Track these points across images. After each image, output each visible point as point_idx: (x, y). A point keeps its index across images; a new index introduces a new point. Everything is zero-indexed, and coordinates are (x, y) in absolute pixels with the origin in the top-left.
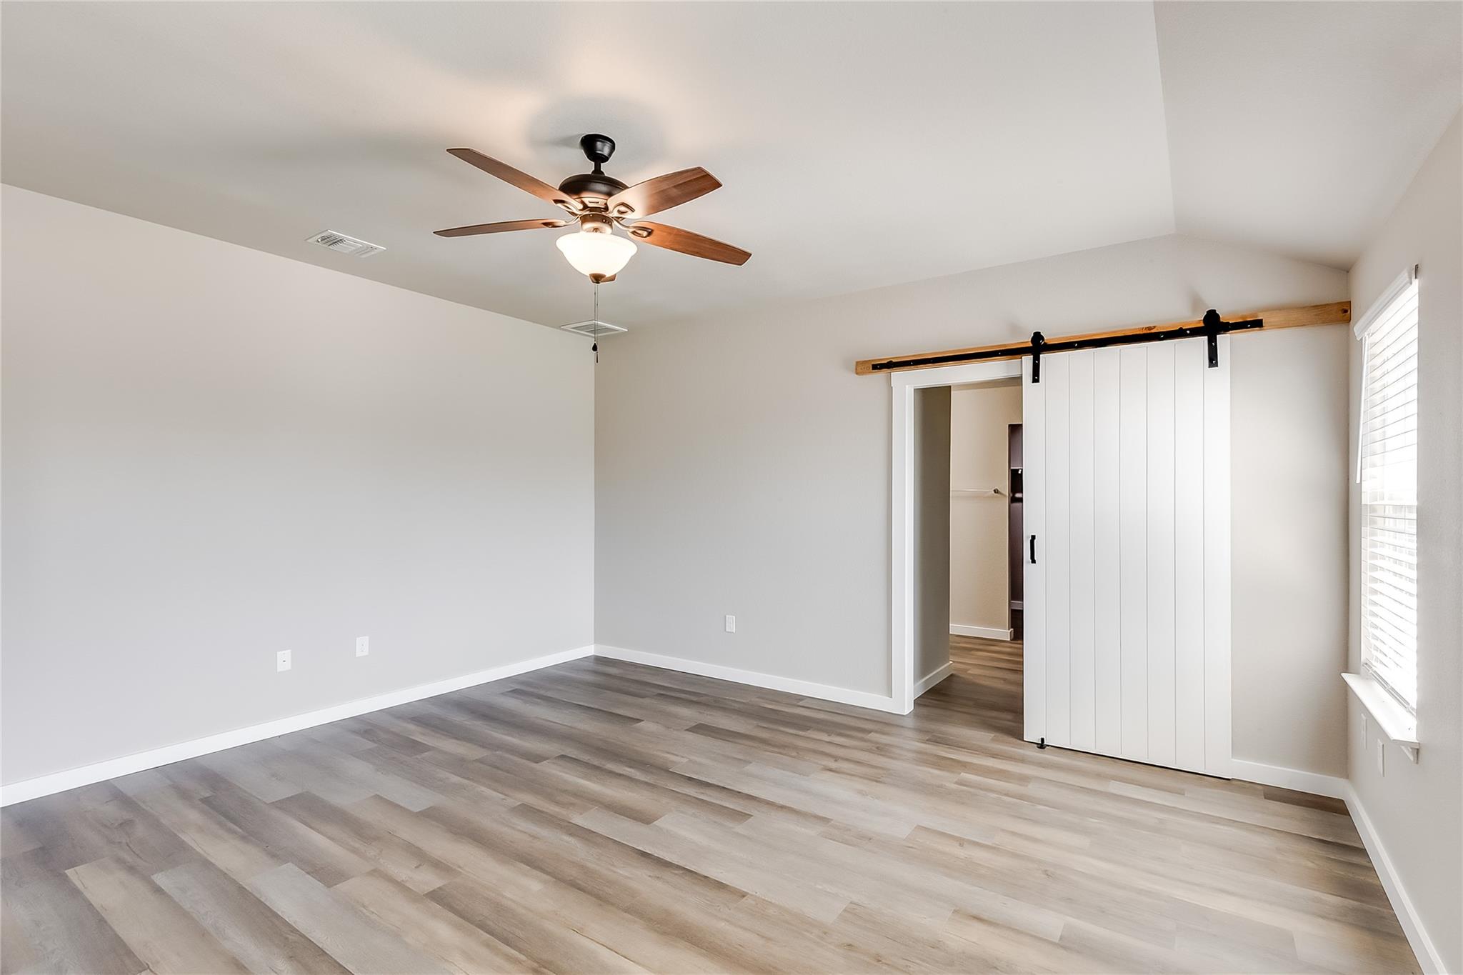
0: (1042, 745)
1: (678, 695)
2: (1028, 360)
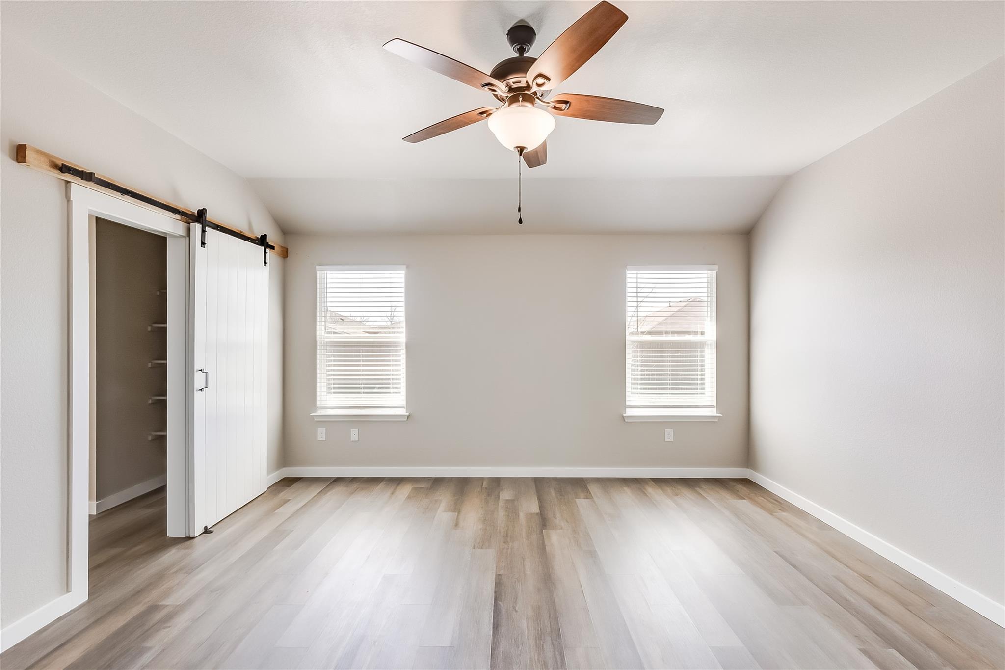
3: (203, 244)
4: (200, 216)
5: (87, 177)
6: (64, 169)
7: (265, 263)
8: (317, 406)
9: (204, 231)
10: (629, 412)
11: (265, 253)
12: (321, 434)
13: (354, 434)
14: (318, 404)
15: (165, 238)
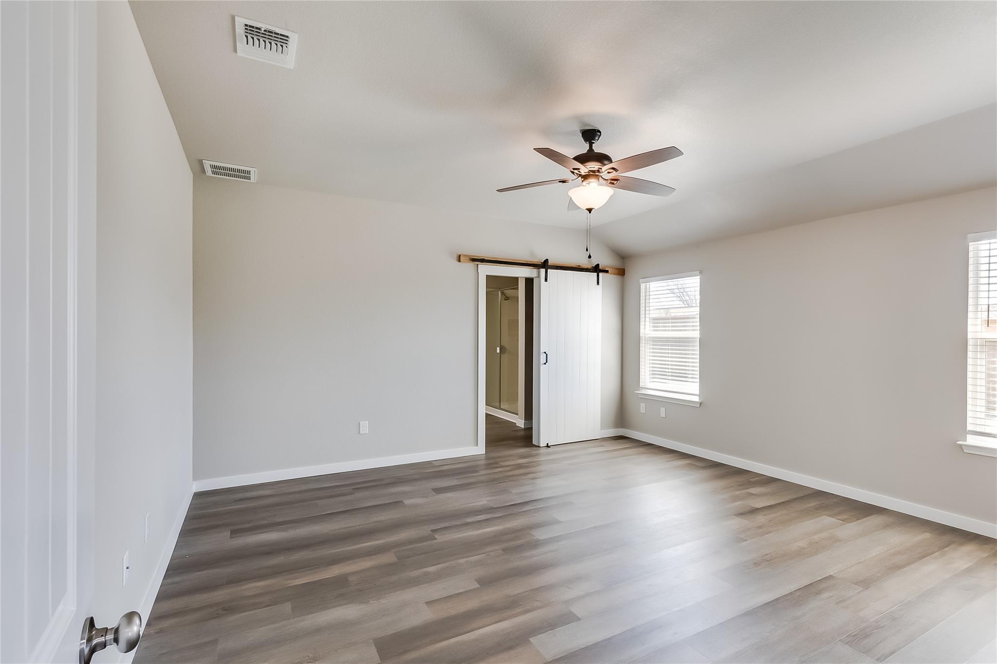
0: (548, 446)
1: (365, 485)
2: (543, 271)
3: (546, 280)
4: (545, 265)
5: (483, 261)
6: (474, 260)
7: (598, 283)
8: (640, 386)
9: (546, 272)
10: (971, 440)
11: (598, 276)
12: (643, 407)
13: (663, 410)
14: (641, 384)
15: (533, 279)
